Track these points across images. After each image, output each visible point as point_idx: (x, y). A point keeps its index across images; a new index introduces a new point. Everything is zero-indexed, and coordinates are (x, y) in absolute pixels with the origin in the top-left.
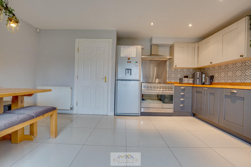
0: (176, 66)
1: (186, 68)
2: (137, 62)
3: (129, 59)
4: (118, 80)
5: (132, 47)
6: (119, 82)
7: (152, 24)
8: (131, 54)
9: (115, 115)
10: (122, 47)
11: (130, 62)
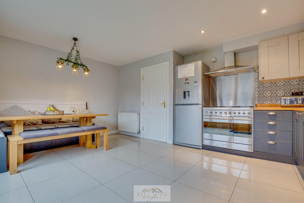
0: (263, 78)
1: (282, 80)
2: (196, 82)
3: (186, 80)
4: (176, 105)
5: (190, 65)
6: (176, 107)
7: (203, 32)
8: (189, 73)
9: (173, 144)
10: (179, 67)
11: (188, 83)
